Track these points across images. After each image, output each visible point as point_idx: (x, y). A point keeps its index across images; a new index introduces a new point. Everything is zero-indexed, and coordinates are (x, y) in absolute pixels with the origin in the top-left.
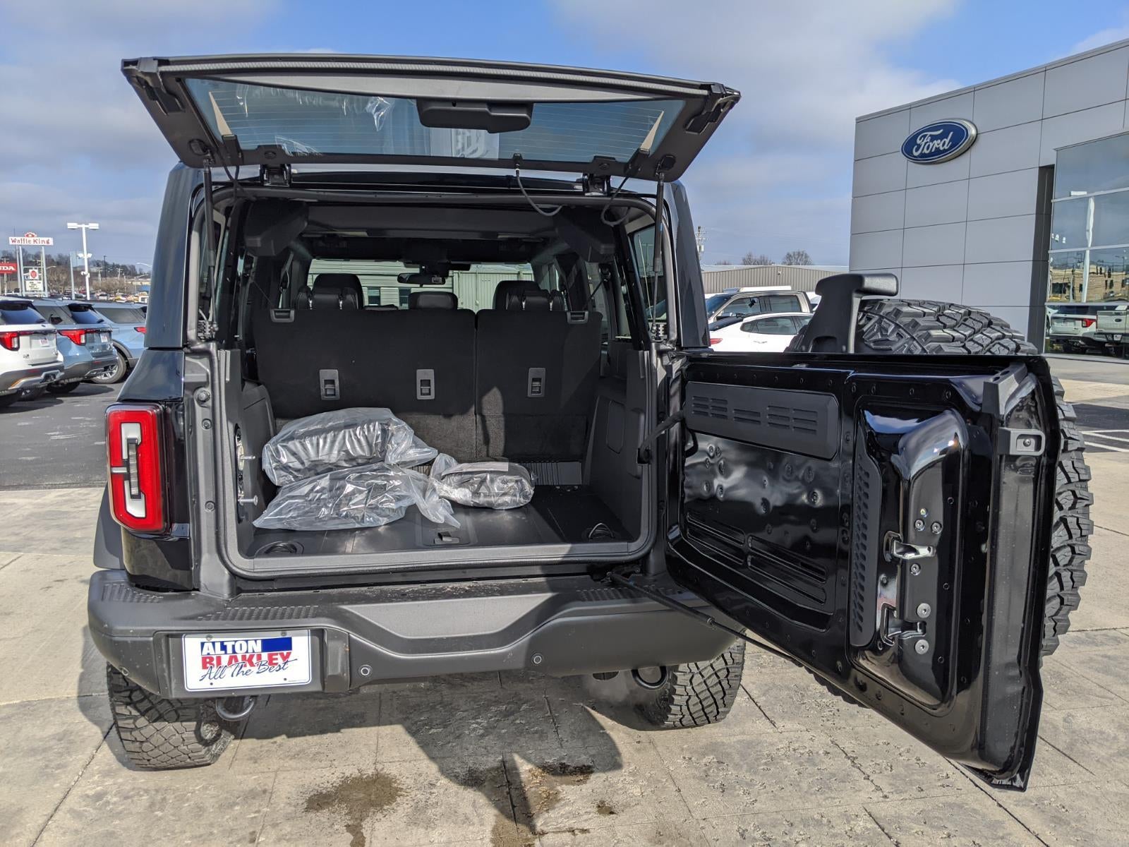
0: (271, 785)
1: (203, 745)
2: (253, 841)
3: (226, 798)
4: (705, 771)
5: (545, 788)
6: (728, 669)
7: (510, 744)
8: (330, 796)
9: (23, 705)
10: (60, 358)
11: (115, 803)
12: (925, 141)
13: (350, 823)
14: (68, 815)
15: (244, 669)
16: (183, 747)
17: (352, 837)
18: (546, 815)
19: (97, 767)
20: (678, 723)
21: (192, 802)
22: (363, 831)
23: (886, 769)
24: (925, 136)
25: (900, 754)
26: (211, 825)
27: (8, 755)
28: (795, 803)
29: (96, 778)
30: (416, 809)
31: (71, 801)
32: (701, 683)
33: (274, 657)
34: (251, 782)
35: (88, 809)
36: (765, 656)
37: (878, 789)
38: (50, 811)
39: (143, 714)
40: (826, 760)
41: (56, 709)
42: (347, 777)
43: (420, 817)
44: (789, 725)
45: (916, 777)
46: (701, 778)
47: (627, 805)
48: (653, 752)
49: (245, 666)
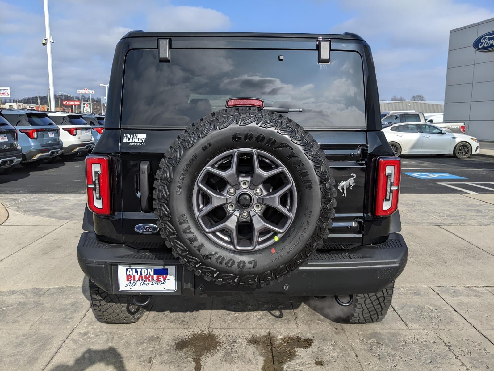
0: (161, 334)
1: (131, 314)
2: (150, 362)
3: (140, 340)
4: (370, 347)
5: (289, 349)
6: (384, 297)
7: (273, 325)
8: (187, 342)
9: (61, 288)
10: (93, 139)
11: (92, 338)
12: (485, 41)
13: (195, 357)
14: (71, 342)
15: (146, 282)
16: (121, 315)
17: (195, 365)
18: (289, 363)
19: (86, 320)
20: (357, 321)
21: (125, 340)
22: (201, 362)
23: (468, 354)
24: (485, 38)
25: (475, 346)
26: (132, 352)
27: (50, 311)
28: (418, 368)
29: (85, 325)
30: (226, 353)
31: (74, 335)
32: (370, 303)
33: (159, 277)
34: (152, 333)
35: (80, 339)
36: (402, 289)
37: (463, 364)
38: (64, 339)
39: (104, 299)
40: (434, 346)
41: (73, 291)
42: (195, 334)
43: (227, 358)
44: (415, 326)
45: (484, 360)
46: (368, 351)
47: (329, 361)
48: (344, 335)
49: (146, 281)
